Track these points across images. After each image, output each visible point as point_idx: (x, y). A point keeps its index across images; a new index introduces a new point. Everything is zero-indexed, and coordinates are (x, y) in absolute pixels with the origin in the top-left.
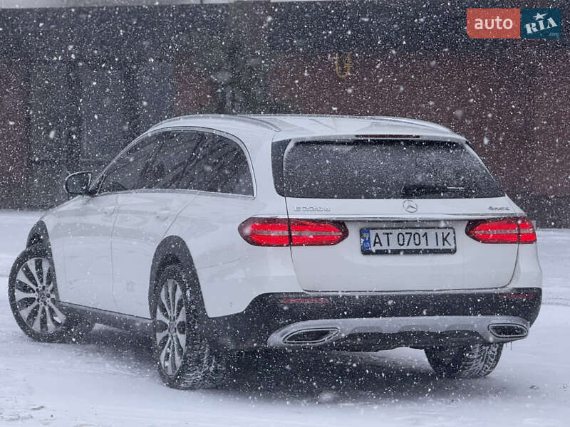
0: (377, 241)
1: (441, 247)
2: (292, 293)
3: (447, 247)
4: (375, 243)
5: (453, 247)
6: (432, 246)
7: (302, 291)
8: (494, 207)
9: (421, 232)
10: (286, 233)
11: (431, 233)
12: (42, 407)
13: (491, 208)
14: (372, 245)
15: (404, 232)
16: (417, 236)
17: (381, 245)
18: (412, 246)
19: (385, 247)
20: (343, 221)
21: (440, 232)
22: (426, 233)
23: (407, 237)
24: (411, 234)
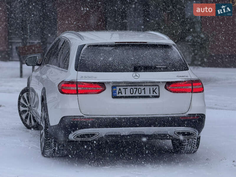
0: (120, 92)
1: (152, 94)
2: (77, 116)
3: (155, 94)
4: (119, 93)
5: (158, 95)
6: (147, 94)
7: (82, 115)
9: (142, 88)
10: (75, 88)
11: (147, 88)
13: (177, 76)
14: (117, 93)
15: (133, 87)
16: (140, 90)
17: (122, 94)
18: (137, 94)
19: (124, 95)
20: (104, 83)
21: (151, 88)
22: (144, 88)
23: (135, 90)
24: (137, 88)
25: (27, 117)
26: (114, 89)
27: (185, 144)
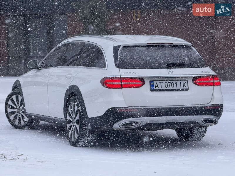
0: (157, 86)
1: (182, 88)
3: (185, 88)
4: (156, 86)
5: (187, 88)
6: (179, 87)
7: (127, 106)
8: (203, 71)
9: (174, 82)
10: (120, 83)
11: (178, 82)
12: (22, 155)
13: (202, 72)
15: (167, 82)
16: (173, 84)
18: (171, 88)
19: (160, 88)
20: (143, 78)
21: (182, 82)
22: (176, 82)
23: (169, 84)
24: (170, 83)
25: (15, 118)
26: (152, 84)
27: (195, 132)
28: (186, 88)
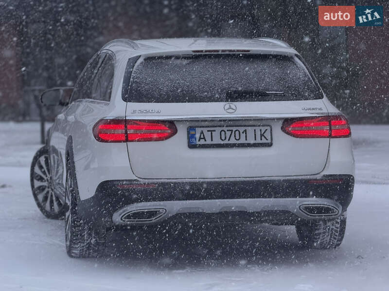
0: (202, 137)
1: (258, 141)
2: (126, 180)
3: (264, 141)
4: (200, 138)
5: (269, 141)
6: (251, 140)
7: (136, 178)
8: (307, 107)
9: (242, 129)
10: (123, 131)
11: (250, 130)
13: (304, 109)
14: (197, 140)
15: (225, 129)
16: (237, 133)
17: (205, 141)
18: (233, 141)
19: (209, 142)
20: (173, 121)
21: (258, 129)
22: (246, 130)
23: (228, 133)
24: (232, 131)
26: (192, 132)
27: (320, 231)
28: (266, 142)
